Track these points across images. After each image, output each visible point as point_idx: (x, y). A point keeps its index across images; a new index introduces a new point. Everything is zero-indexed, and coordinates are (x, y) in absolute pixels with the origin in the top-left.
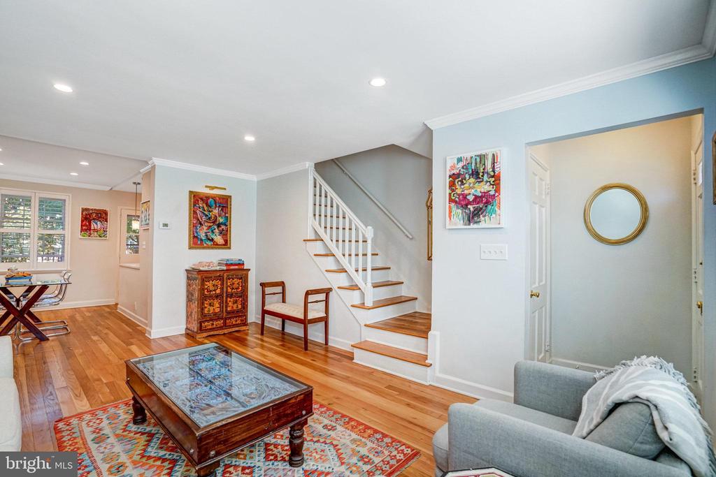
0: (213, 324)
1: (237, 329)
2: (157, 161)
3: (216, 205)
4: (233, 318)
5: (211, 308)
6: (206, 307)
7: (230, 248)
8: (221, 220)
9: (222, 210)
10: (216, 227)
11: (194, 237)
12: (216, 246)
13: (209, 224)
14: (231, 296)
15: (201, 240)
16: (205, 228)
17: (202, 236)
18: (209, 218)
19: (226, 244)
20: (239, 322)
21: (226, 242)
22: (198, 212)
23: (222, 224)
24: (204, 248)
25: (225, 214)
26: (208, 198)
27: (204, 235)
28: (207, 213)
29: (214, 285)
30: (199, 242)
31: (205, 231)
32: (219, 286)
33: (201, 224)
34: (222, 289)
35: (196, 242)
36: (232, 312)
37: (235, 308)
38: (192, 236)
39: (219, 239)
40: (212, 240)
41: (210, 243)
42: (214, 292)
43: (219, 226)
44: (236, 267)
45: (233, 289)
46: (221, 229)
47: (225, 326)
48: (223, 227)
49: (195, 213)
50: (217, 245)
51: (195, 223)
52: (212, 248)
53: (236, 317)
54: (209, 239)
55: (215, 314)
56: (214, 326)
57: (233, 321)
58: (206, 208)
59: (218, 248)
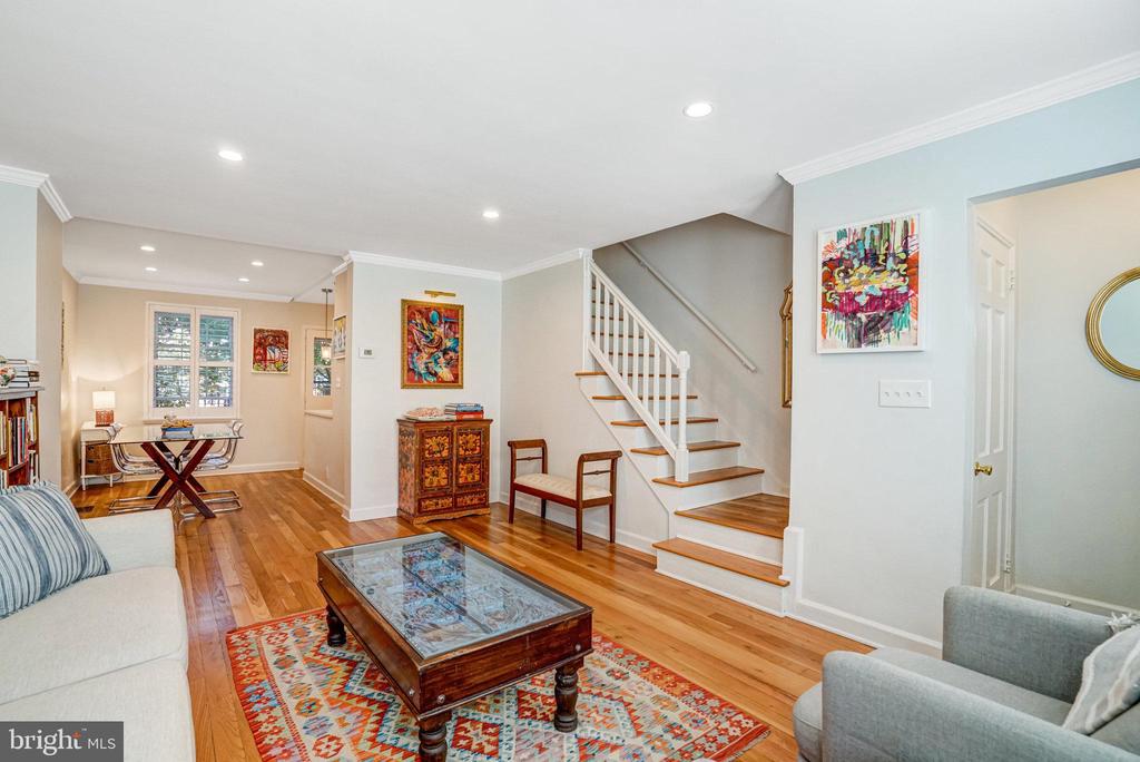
0: (437, 504)
1: (473, 512)
2: (356, 256)
3: (441, 321)
4: (467, 494)
5: (435, 479)
6: (427, 478)
7: (461, 387)
8: (449, 343)
9: (450, 328)
10: (441, 354)
11: (410, 370)
12: (441, 383)
13: (432, 350)
14: (464, 460)
15: (420, 375)
16: (425, 356)
17: (422, 369)
18: (432, 341)
19: (456, 382)
20: (476, 501)
21: (456, 377)
22: (414, 331)
23: (450, 349)
24: (424, 387)
25: (455, 333)
26: (429, 309)
27: (423, 366)
28: (427, 333)
29: (438, 445)
30: (416, 378)
31: (424, 360)
32: (447, 446)
33: (419, 350)
34: (451, 449)
35: (412, 378)
36: (466, 485)
37: (469, 480)
38: (406, 368)
39: (445, 373)
40: (435, 374)
41: (432, 379)
42: (439, 455)
43: (445, 352)
44: (472, 417)
45: (466, 450)
46: (448, 357)
47: (455, 507)
48: (452, 354)
49: (410, 333)
50: (443, 381)
51: (411, 347)
52: (436, 387)
53: (472, 493)
54: (430, 373)
55: (441, 488)
56: (439, 507)
57: (467, 500)
58: (426, 326)
59: (445, 387)
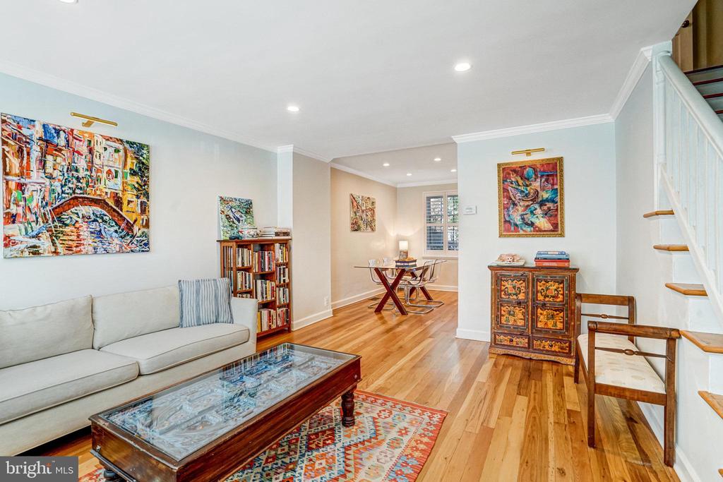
0: (511, 341)
1: (553, 358)
2: (456, 139)
3: (536, 175)
4: (547, 339)
5: (512, 318)
6: (503, 316)
7: (562, 235)
8: (546, 195)
9: (547, 181)
10: (537, 206)
11: (506, 221)
12: (539, 232)
13: (527, 203)
14: (544, 306)
15: (516, 225)
16: (520, 209)
17: (518, 221)
18: (527, 195)
19: (556, 229)
20: (556, 348)
21: (555, 226)
22: (509, 188)
23: (547, 200)
24: (520, 236)
25: (553, 185)
26: (523, 168)
27: (519, 218)
28: (522, 188)
29: (514, 287)
30: (512, 228)
31: (520, 213)
32: (523, 290)
33: (515, 204)
34: (527, 294)
35: (509, 228)
36: (547, 331)
37: (550, 326)
38: (503, 220)
39: (542, 222)
40: (532, 224)
41: (529, 229)
42: (515, 297)
43: (542, 204)
44: (554, 264)
45: (546, 296)
46: (545, 208)
47: (529, 347)
48: (550, 205)
49: (505, 190)
50: (540, 230)
51: (508, 201)
52: (533, 236)
53: (552, 340)
54: (527, 224)
55: (517, 327)
56: (514, 344)
57: (546, 344)
58: (521, 182)
59: (543, 236)
